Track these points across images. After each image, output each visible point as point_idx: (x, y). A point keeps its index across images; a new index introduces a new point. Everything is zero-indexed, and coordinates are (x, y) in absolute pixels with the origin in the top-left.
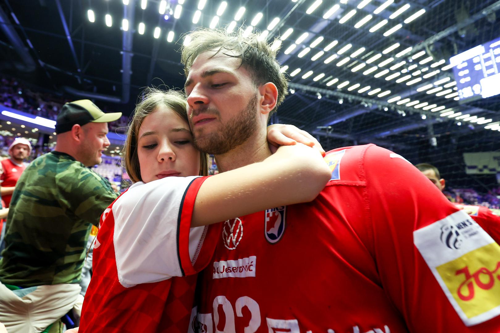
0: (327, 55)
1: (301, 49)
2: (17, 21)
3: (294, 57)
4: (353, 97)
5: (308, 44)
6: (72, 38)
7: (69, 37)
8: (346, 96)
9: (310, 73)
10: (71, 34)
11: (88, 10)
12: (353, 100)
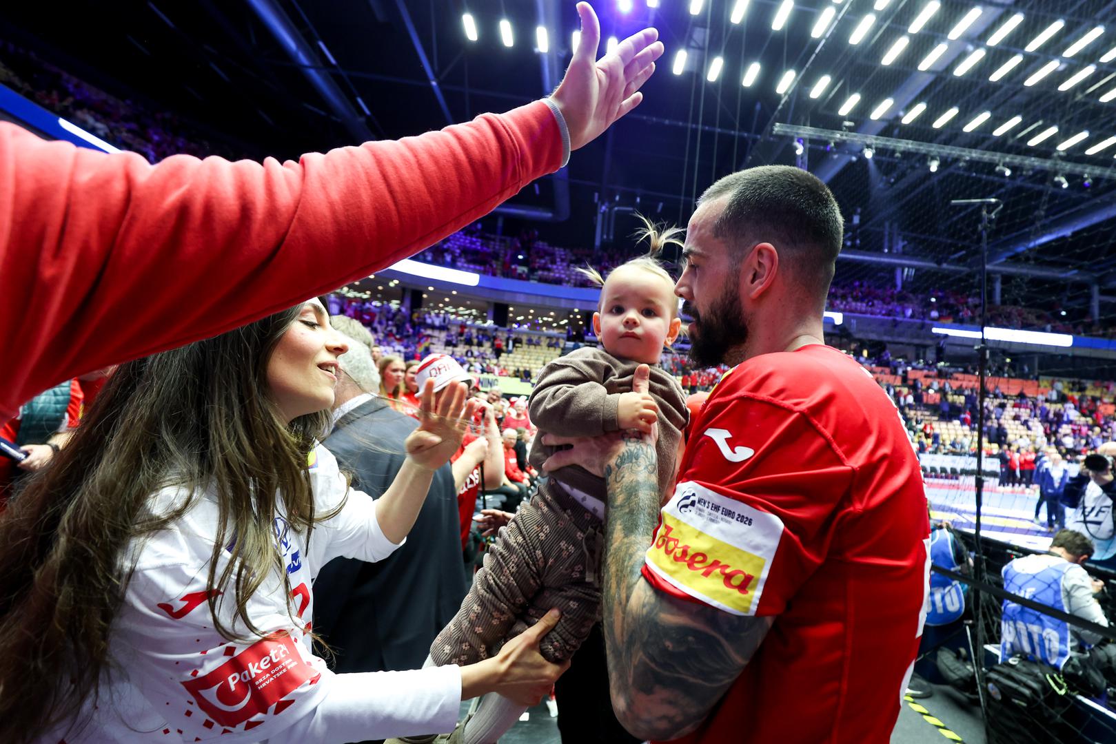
0: (1032, 62)
1: (962, 55)
2: (333, 61)
3: (942, 76)
4: (1098, 171)
5: (978, 38)
6: (439, 84)
7: (434, 83)
8: (1078, 169)
9: (984, 116)
10: (437, 76)
11: (462, 14)
12: (1097, 180)
